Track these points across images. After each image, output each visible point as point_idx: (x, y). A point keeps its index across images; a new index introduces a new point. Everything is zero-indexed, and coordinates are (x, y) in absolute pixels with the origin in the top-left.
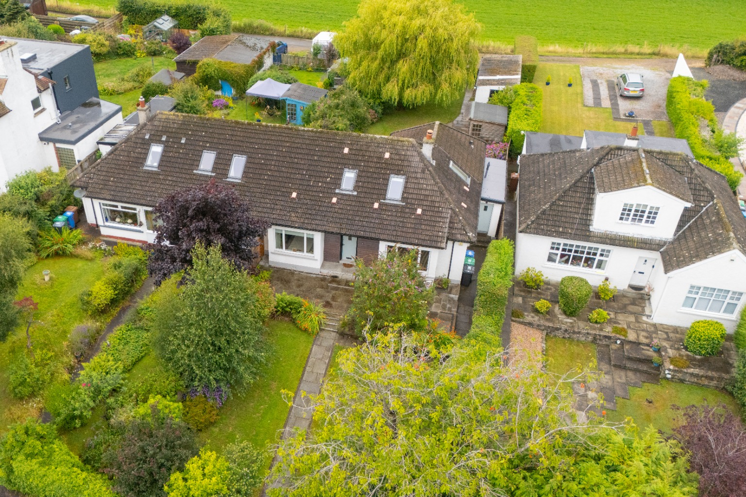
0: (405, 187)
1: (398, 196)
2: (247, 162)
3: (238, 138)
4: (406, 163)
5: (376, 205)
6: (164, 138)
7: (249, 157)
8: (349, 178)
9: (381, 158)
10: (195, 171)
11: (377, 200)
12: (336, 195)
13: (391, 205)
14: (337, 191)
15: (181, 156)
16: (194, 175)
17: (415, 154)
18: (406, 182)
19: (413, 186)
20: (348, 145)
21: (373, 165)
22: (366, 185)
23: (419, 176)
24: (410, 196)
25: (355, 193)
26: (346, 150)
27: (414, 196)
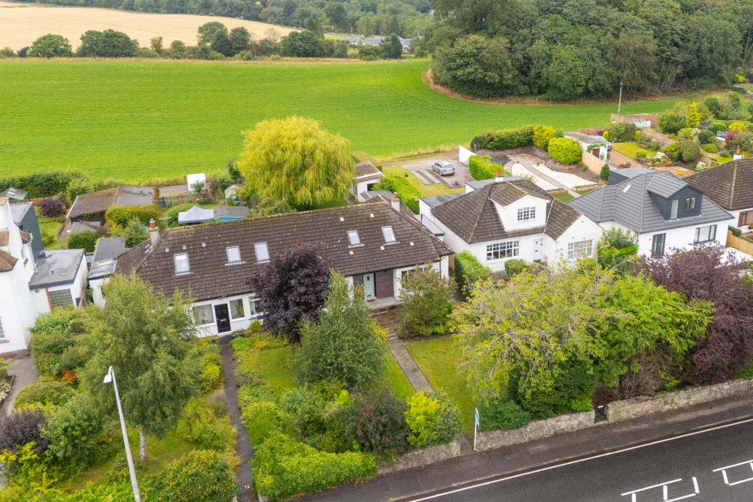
0: (394, 232)
1: (393, 239)
2: (269, 246)
3: (251, 232)
4: (387, 218)
5: (382, 248)
6: (184, 248)
7: (268, 243)
8: (354, 237)
9: (368, 218)
10: (226, 265)
11: (381, 245)
12: (351, 249)
13: (392, 245)
14: (349, 247)
15: (207, 257)
16: (227, 267)
17: (390, 210)
18: (393, 229)
19: (399, 230)
20: (342, 216)
21: (366, 224)
22: (367, 237)
23: (399, 223)
24: (401, 237)
25: (363, 245)
26: (342, 219)
27: (403, 236)
